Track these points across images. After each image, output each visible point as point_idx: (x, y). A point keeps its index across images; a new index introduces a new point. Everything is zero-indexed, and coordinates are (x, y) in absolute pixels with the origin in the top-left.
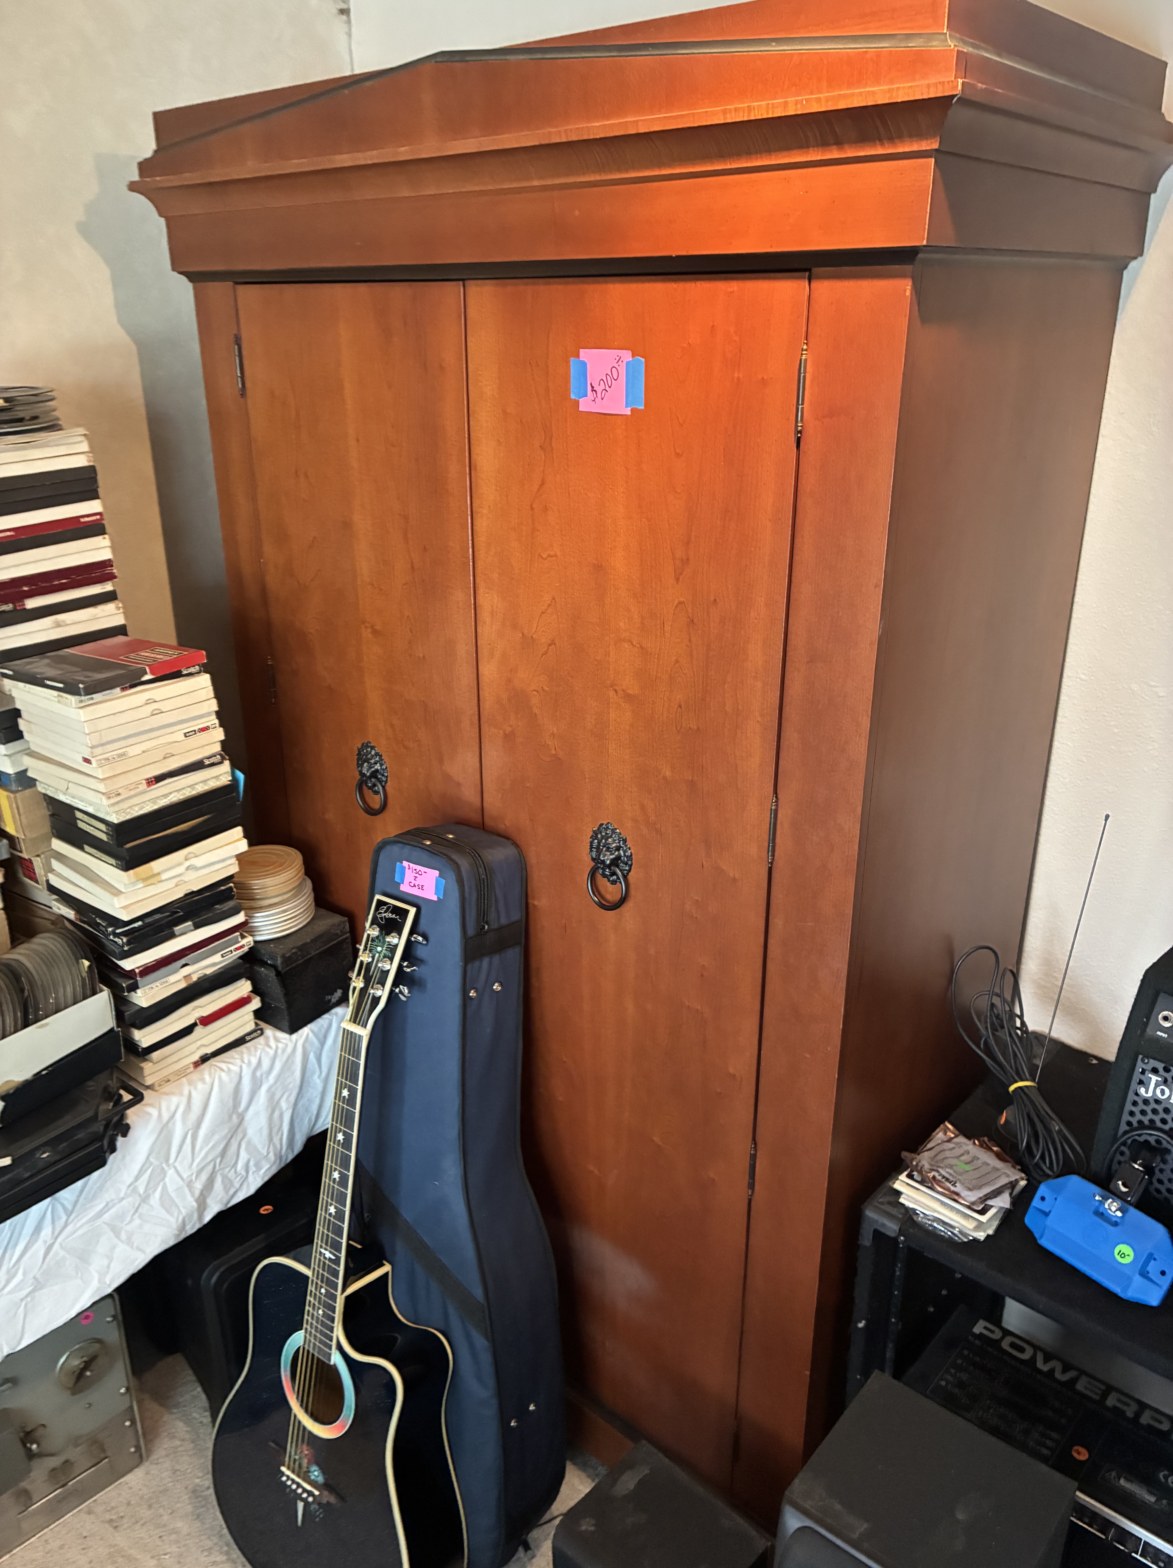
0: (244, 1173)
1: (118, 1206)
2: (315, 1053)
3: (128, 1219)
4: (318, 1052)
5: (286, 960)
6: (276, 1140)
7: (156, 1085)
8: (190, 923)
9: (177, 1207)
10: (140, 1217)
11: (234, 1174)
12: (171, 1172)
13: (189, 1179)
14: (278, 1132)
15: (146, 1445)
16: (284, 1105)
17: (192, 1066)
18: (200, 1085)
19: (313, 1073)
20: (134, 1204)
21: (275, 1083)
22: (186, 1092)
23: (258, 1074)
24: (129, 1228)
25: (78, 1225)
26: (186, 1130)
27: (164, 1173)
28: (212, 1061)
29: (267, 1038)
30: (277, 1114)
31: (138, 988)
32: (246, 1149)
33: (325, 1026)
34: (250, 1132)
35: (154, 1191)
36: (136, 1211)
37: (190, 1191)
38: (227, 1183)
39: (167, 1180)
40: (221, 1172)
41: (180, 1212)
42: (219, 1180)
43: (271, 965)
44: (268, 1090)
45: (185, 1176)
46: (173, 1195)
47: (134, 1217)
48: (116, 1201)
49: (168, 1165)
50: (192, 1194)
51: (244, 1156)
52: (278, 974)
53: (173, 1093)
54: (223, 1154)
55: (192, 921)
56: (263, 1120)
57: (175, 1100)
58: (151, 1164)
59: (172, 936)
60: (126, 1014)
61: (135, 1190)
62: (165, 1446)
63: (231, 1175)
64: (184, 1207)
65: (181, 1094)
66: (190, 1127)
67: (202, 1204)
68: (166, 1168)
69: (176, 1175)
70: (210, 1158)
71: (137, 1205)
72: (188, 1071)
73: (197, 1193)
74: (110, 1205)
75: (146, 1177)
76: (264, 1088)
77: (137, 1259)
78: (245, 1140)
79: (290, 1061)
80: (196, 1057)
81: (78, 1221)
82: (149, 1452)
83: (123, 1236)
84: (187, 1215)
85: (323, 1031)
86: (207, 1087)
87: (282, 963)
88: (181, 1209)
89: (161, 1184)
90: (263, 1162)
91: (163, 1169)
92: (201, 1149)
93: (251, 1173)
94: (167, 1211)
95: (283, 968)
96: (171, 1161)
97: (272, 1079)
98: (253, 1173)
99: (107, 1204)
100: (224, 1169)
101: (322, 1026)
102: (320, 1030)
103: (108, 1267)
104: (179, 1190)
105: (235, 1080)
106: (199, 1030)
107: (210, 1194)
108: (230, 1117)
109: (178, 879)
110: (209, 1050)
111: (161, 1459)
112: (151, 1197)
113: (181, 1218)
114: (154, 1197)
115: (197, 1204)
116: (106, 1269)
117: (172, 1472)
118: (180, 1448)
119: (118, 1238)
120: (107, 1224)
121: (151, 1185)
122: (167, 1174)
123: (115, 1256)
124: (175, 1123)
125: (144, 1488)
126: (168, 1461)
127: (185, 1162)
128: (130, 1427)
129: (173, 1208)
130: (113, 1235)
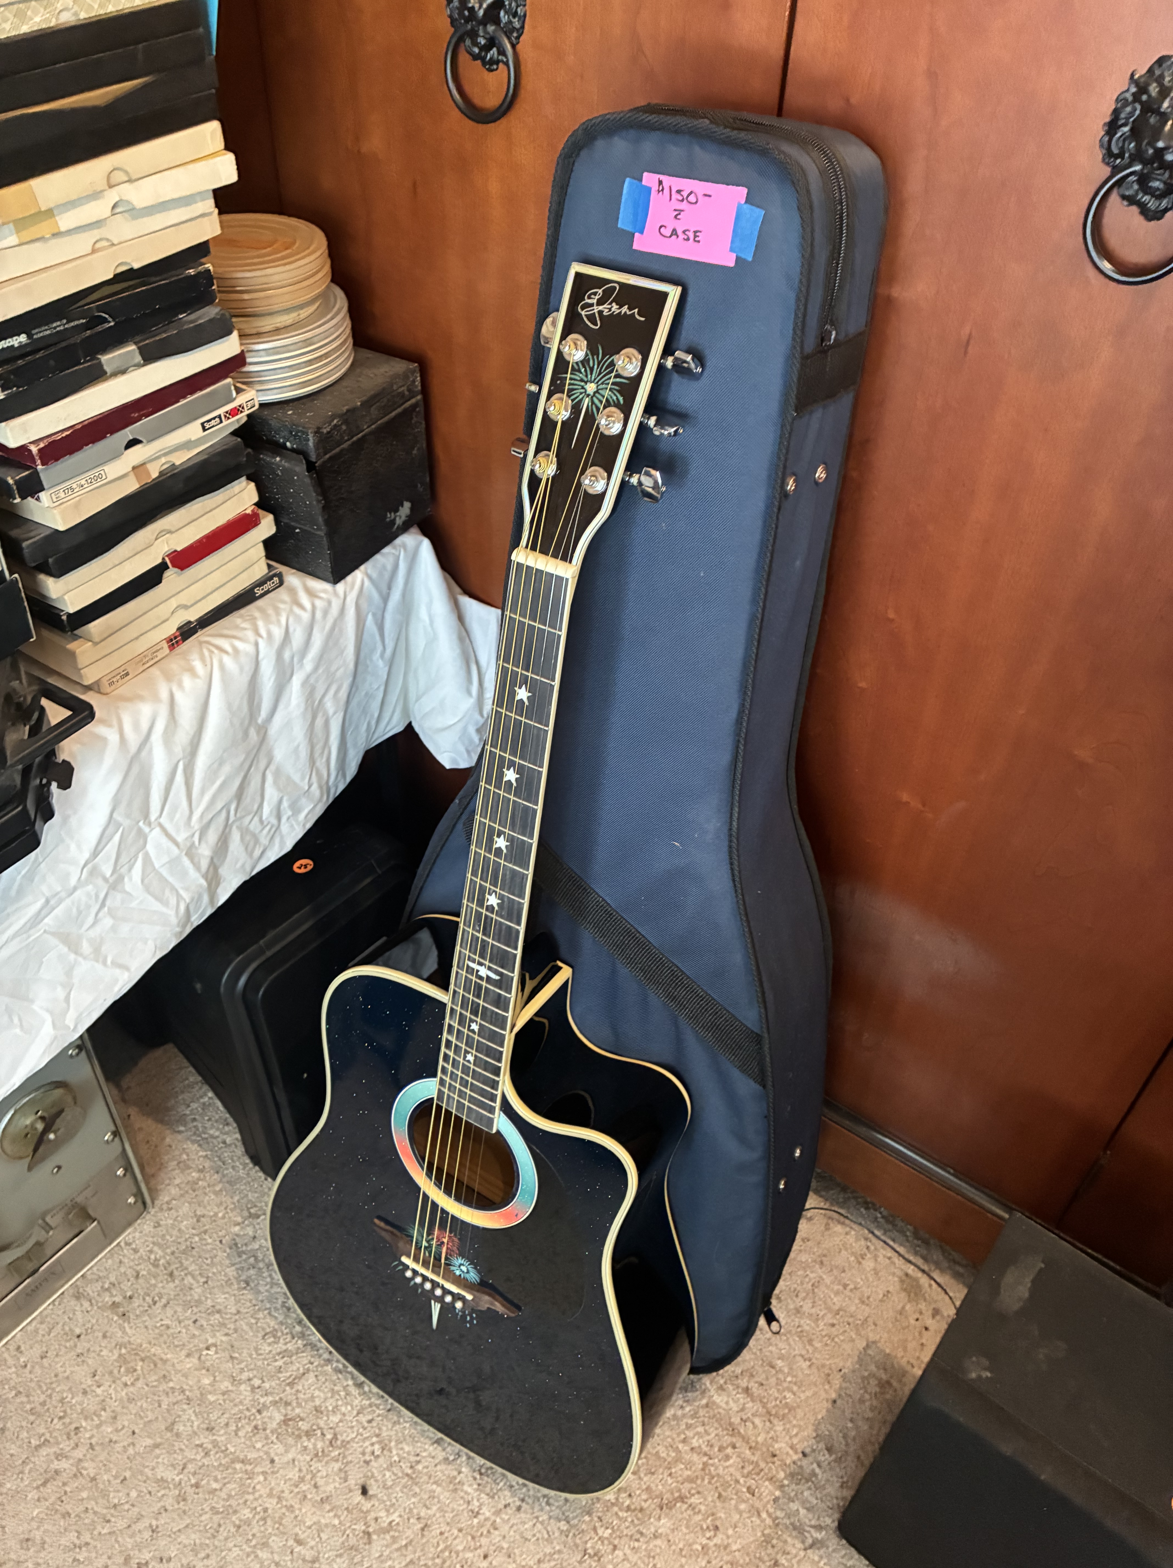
0: (274, 821)
1: (68, 901)
2: (374, 615)
3: (90, 920)
4: (379, 616)
5: (325, 441)
6: (320, 764)
7: (105, 682)
8: (132, 348)
9: (173, 889)
10: (110, 913)
11: (258, 824)
12: (155, 835)
13: (188, 844)
14: (322, 753)
16: (330, 705)
17: (165, 645)
18: (187, 681)
19: (373, 650)
20: (97, 896)
21: (316, 669)
22: (164, 694)
23: (287, 655)
24: (92, 933)
26: (175, 761)
27: (142, 837)
28: (202, 635)
29: (292, 591)
30: (319, 722)
31: (42, 489)
32: (275, 782)
33: (389, 567)
34: (279, 754)
35: (130, 870)
36: (103, 905)
37: (192, 861)
38: (250, 840)
39: (149, 847)
40: (238, 823)
41: (179, 896)
42: (235, 837)
43: (293, 450)
44: (305, 683)
45: (180, 839)
46: (165, 873)
47: (101, 915)
48: (63, 894)
49: (150, 824)
50: (197, 867)
51: (271, 794)
52: (310, 466)
53: (141, 698)
54: (240, 795)
55: (136, 343)
56: (299, 732)
57: (146, 710)
58: (119, 825)
59: (97, 375)
60: (25, 544)
61: (95, 872)
63: (255, 826)
64: (187, 889)
65: (156, 699)
66: (181, 755)
67: (213, 878)
68: (146, 829)
69: (164, 840)
70: (219, 805)
71: (102, 896)
72: (160, 655)
73: (204, 864)
74: (52, 902)
75: (111, 848)
76: (296, 682)
77: (116, 981)
78: (272, 767)
79: (337, 629)
80: (171, 628)
83: (86, 948)
84: (192, 899)
85: (387, 576)
86: (201, 684)
87: (317, 446)
88: (182, 892)
89: (140, 855)
90: (304, 800)
91: (140, 830)
92: (203, 792)
93: (284, 819)
94: (159, 899)
95: (318, 456)
96: (153, 817)
97: (308, 664)
98: (288, 818)
99: (47, 901)
100: (242, 817)
101: (384, 567)
102: (381, 574)
103: (67, 999)
104: (173, 863)
105: (249, 669)
106: (171, 576)
107: (224, 861)
108: (246, 734)
109: (95, 234)
110: (193, 615)
111: (174, 1202)
112: (126, 879)
113: (182, 908)
114: (131, 879)
115: (206, 880)
116: (65, 1005)
117: (195, 1220)
118: (200, 1183)
119: (76, 953)
120: (53, 934)
121: (124, 859)
122: (149, 839)
123: (76, 981)
124: (151, 751)
125: (156, 1249)
126: (186, 1204)
127: (178, 816)
128: (125, 1175)
129: (167, 892)
130: (66, 949)
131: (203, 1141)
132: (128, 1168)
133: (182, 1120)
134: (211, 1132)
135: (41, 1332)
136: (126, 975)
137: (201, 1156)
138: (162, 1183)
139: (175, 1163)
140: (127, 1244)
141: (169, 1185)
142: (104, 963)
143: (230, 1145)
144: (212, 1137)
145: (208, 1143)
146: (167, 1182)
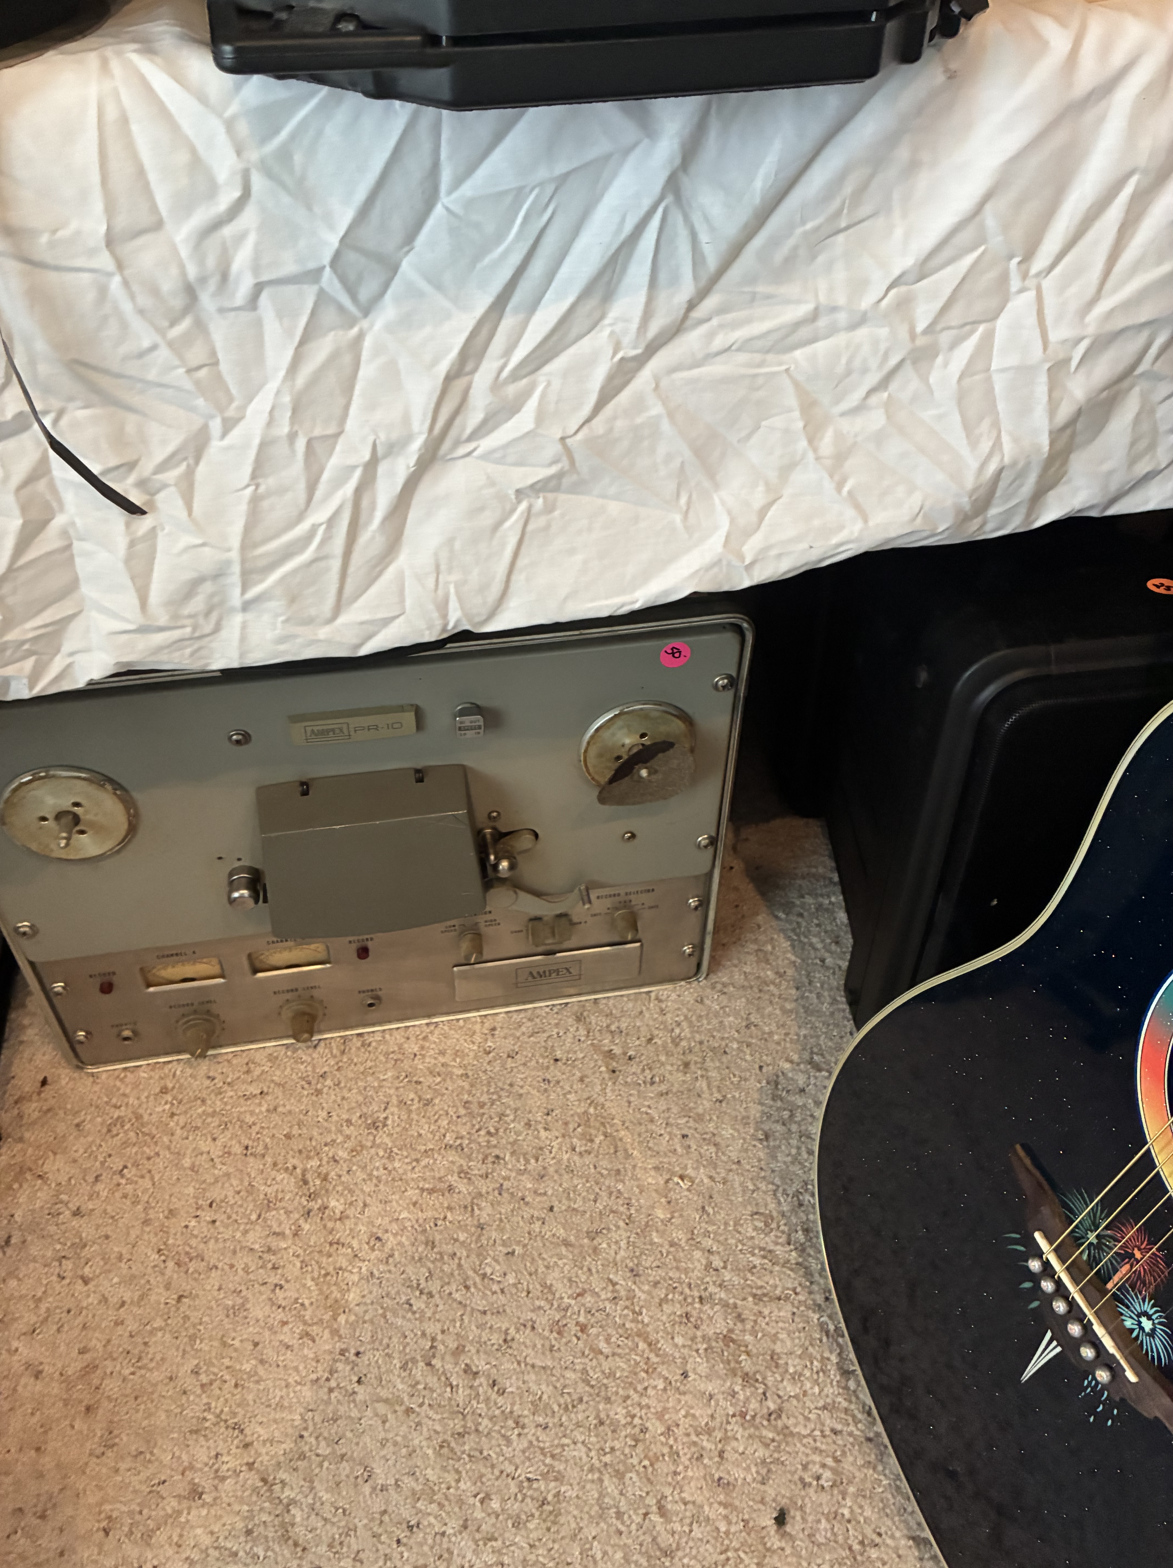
1: (841, 339)
3: (857, 397)
9: (996, 425)
10: (888, 405)
13: (1061, 356)
15: (714, 949)
24: (847, 424)
25: (719, 342)
27: (1002, 294)
35: (954, 345)
36: (884, 383)
37: (1051, 391)
39: (1002, 323)
40: (1146, 383)
41: (997, 444)
45: (1054, 336)
46: (999, 384)
47: (874, 400)
48: (842, 318)
49: (1025, 276)
50: (1053, 407)
61: (904, 305)
62: (747, 969)
64: (1016, 440)
67: (1058, 456)
68: (1015, 284)
69: (1032, 320)
70: (1144, 314)
71: (893, 361)
73: (1065, 412)
74: (822, 322)
77: (841, 528)
81: (721, 326)
82: (715, 964)
83: (827, 444)
84: (1014, 464)
88: (1005, 439)
89: (981, 328)
91: (1004, 278)
92: (1136, 266)
94: (968, 428)
96: (1039, 263)
99: (815, 315)
100: (1157, 380)
103: (763, 512)
104: (1024, 371)
107: (1091, 439)
111: (732, 989)
112: (940, 360)
113: (992, 467)
114: (946, 364)
115: (1052, 443)
116: (754, 519)
117: (744, 1024)
118: (772, 987)
119: (811, 441)
120: (796, 384)
121: (955, 317)
122: (1009, 305)
123: (787, 492)
124: (1101, 120)
125: (685, 1025)
126: (743, 1000)
127: (1073, 290)
128: (696, 908)
129: (985, 425)
130: (800, 424)
131: (798, 946)
132: (704, 903)
133: (788, 907)
134: (814, 940)
135: (524, 1029)
136: (858, 526)
137: (788, 959)
138: (730, 960)
139: (756, 947)
140: (657, 998)
141: (736, 966)
142: (839, 487)
143: (828, 968)
144: (811, 945)
145: (803, 949)
146: (736, 962)
